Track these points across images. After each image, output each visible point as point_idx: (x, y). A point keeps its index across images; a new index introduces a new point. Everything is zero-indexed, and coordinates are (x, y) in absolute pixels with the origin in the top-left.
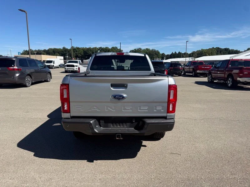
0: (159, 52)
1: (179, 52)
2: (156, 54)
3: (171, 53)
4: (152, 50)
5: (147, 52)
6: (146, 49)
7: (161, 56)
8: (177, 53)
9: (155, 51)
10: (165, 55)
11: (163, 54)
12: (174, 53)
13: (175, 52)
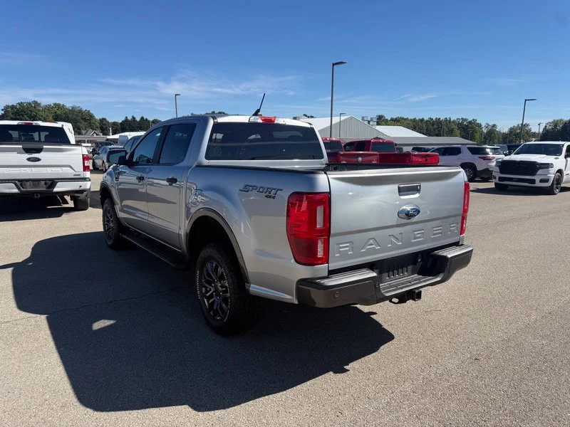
0: (92, 116)
1: (142, 118)
2: (85, 120)
3: (123, 119)
4: (73, 108)
5: (59, 112)
6: (55, 104)
7: (98, 125)
8: (138, 119)
9: (80, 111)
10: (108, 122)
11: (103, 120)
12: (130, 118)
13: (134, 118)
